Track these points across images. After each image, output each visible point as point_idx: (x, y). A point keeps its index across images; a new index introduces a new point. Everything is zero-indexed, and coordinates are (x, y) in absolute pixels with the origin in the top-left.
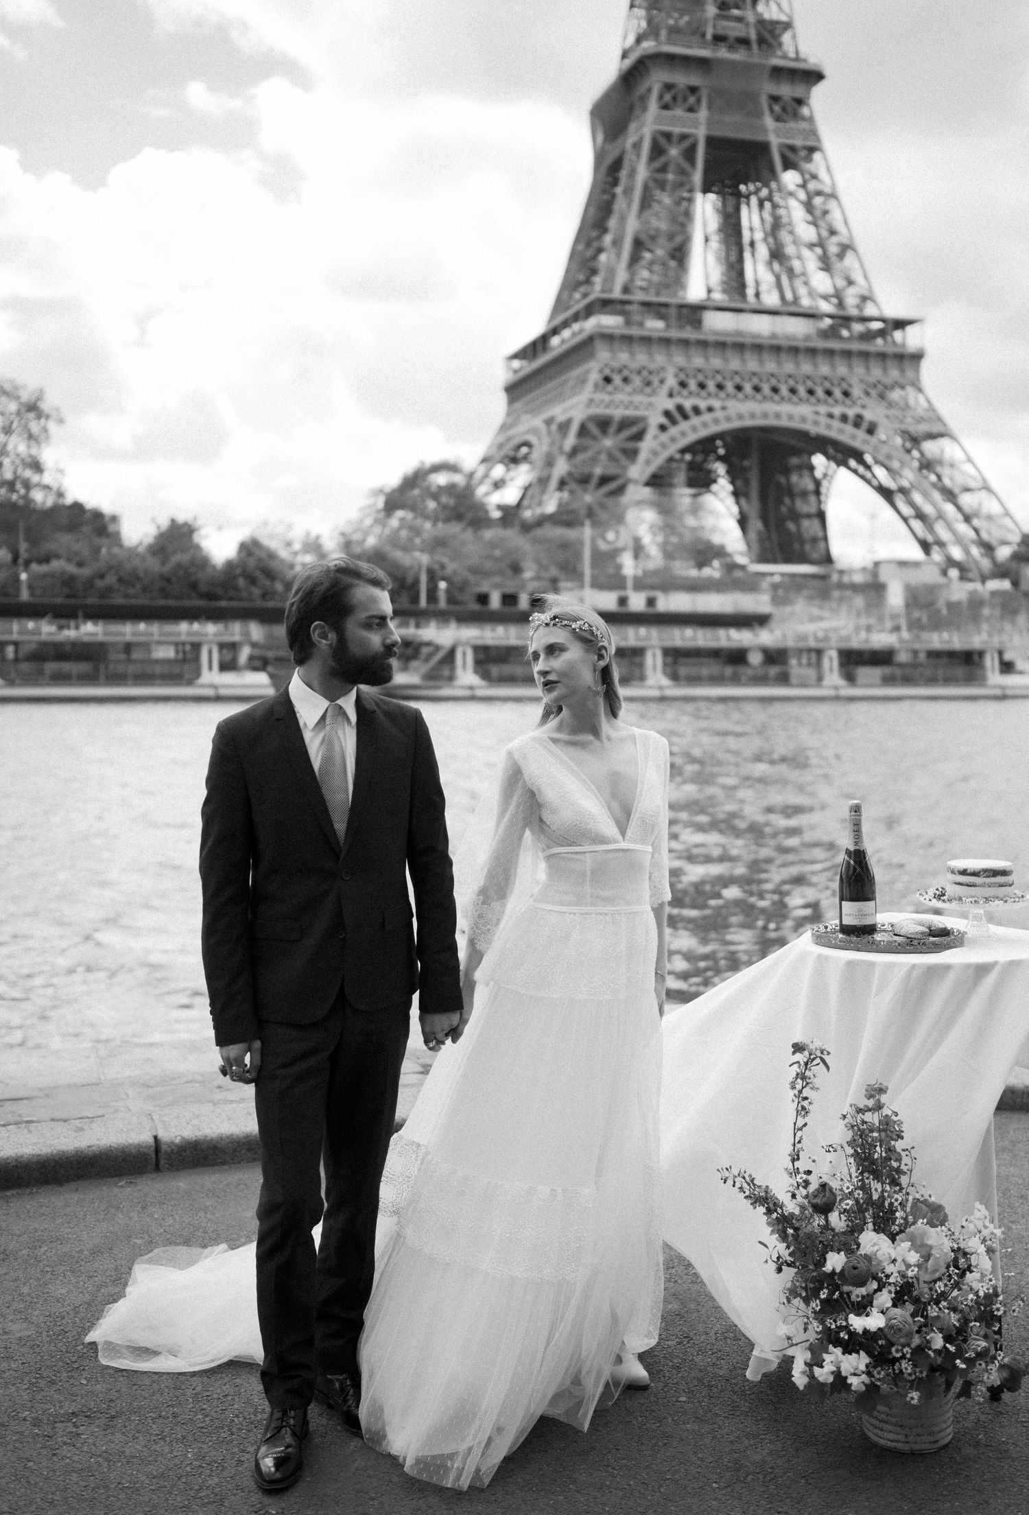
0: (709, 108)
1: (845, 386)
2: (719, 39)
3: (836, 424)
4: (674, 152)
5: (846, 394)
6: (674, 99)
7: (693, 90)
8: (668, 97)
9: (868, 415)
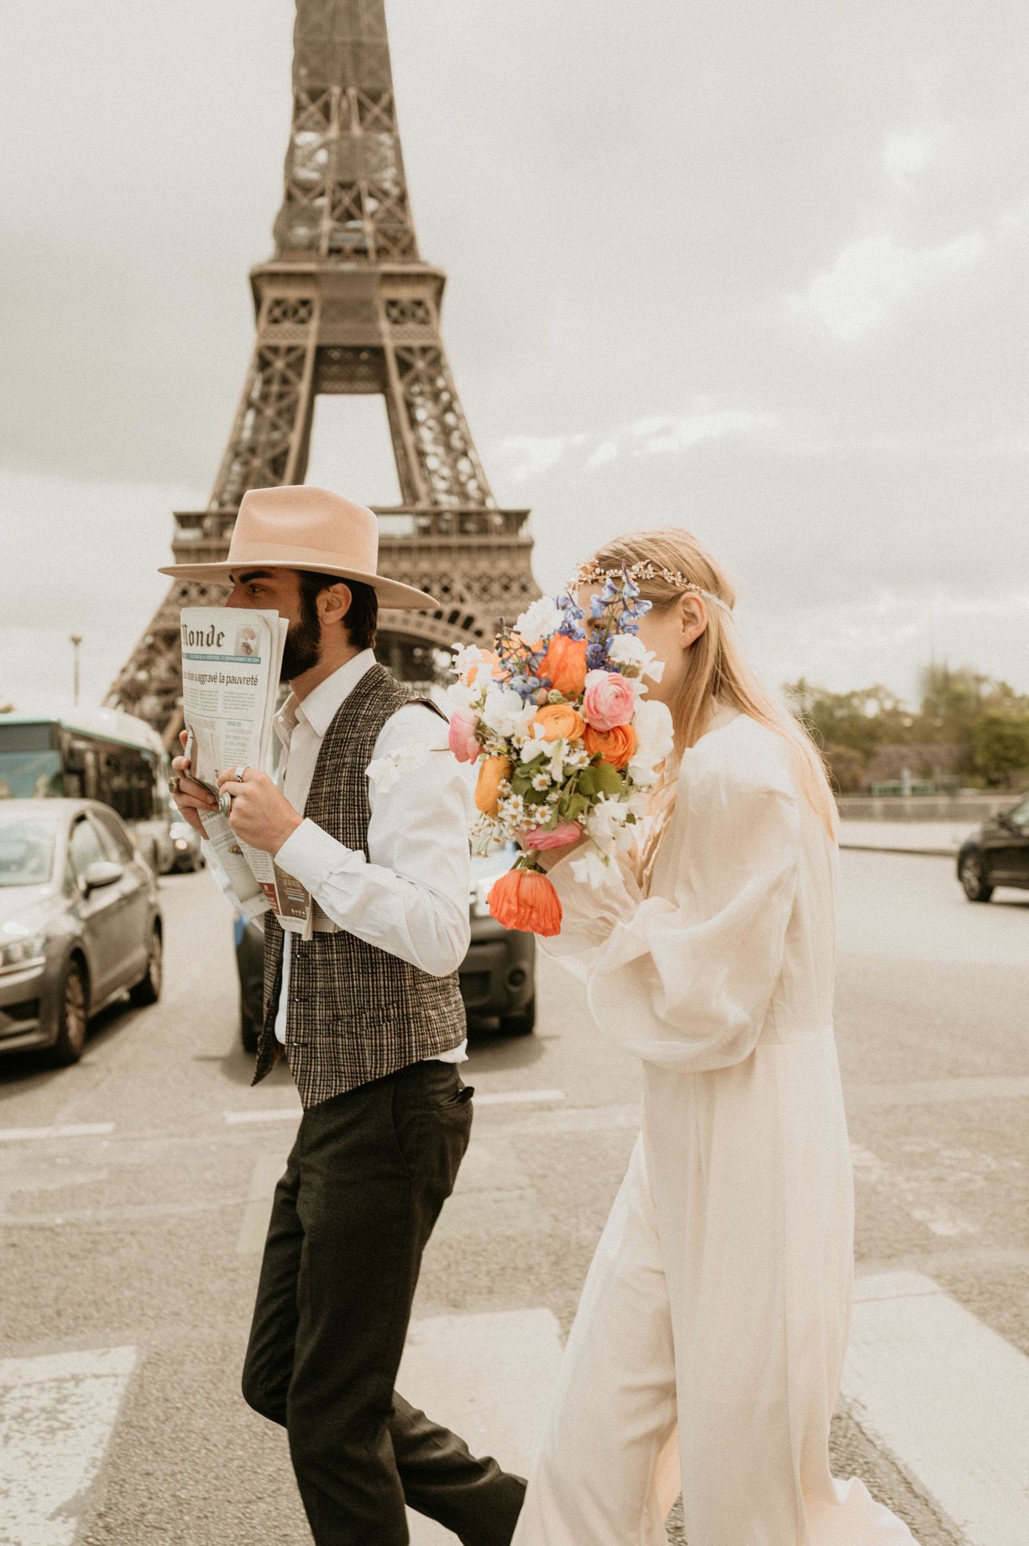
0: (322, 317)
1: (445, 582)
2: (335, 251)
3: (429, 621)
4: (279, 364)
5: (446, 590)
6: (285, 314)
7: (305, 303)
8: (277, 312)
9: (466, 610)
